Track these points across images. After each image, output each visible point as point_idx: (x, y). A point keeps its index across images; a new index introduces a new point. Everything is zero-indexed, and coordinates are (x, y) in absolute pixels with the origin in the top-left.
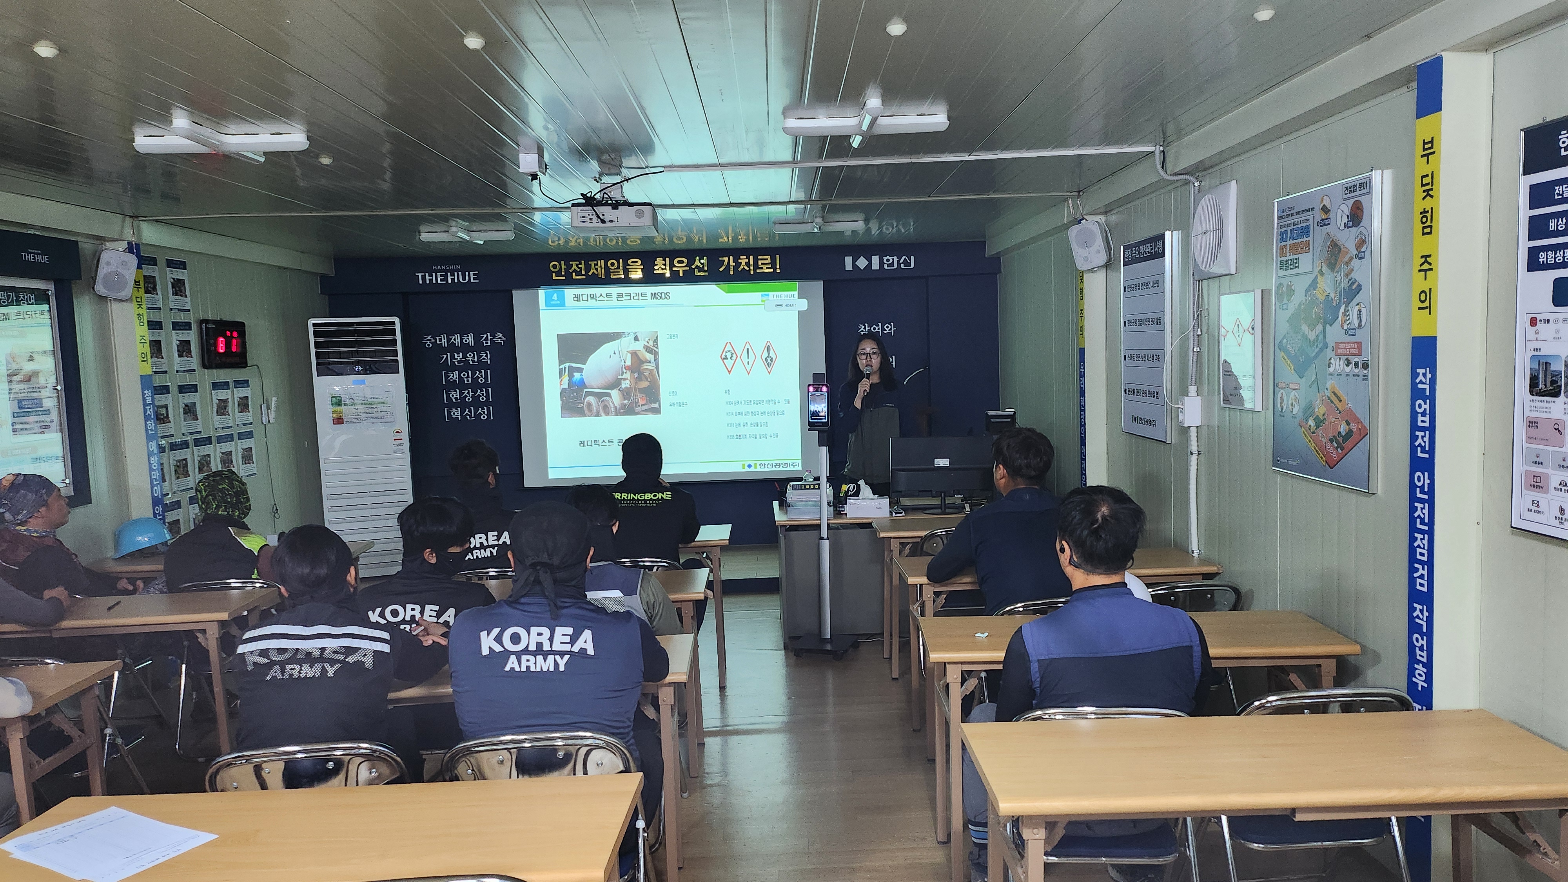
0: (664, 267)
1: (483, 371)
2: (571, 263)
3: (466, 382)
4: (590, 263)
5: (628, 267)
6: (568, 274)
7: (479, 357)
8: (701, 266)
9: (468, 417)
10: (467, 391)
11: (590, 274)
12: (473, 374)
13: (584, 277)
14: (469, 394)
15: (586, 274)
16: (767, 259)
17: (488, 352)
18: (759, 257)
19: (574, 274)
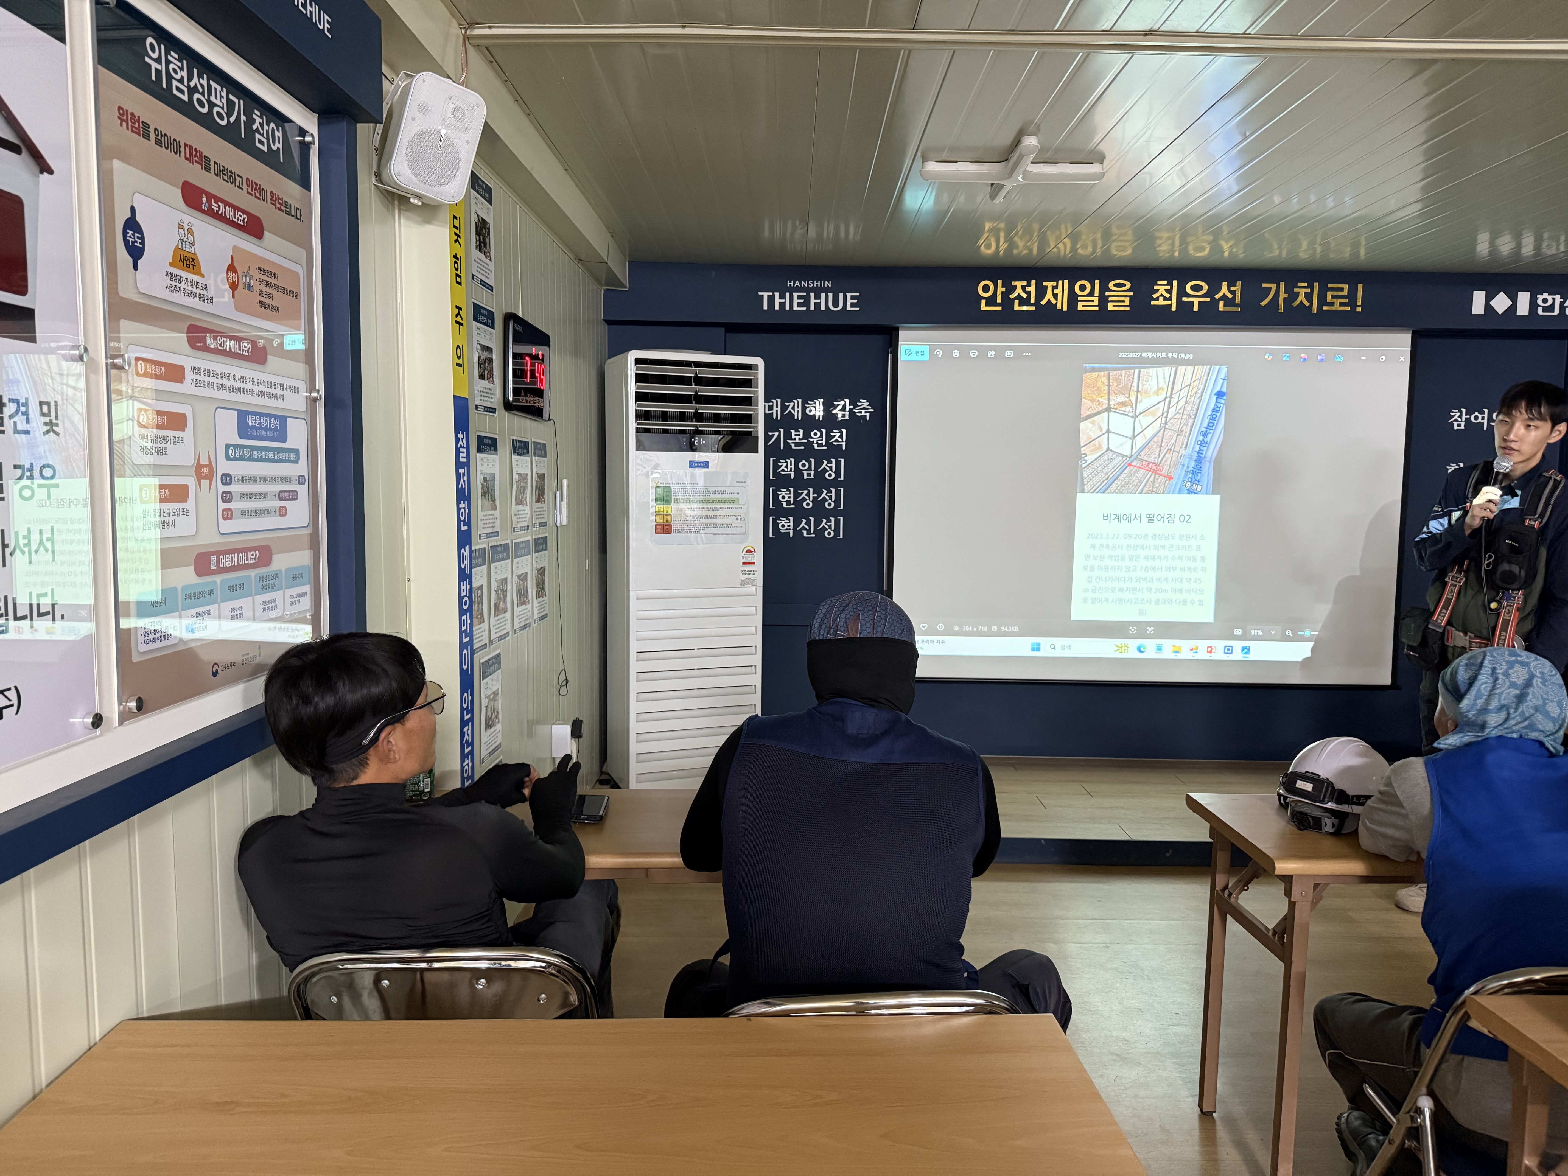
0: (1168, 295)
1: (834, 461)
2: (1013, 283)
3: (805, 477)
4: (1045, 284)
5: (1107, 294)
6: (1007, 302)
7: (829, 437)
8: (1230, 296)
9: (805, 532)
10: (806, 492)
11: (1043, 303)
12: (818, 464)
13: (1033, 308)
14: (808, 497)
15: (1037, 303)
16: (1342, 289)
17: (844, 431)
18: (1330, 286)
19: (1017, 302)
